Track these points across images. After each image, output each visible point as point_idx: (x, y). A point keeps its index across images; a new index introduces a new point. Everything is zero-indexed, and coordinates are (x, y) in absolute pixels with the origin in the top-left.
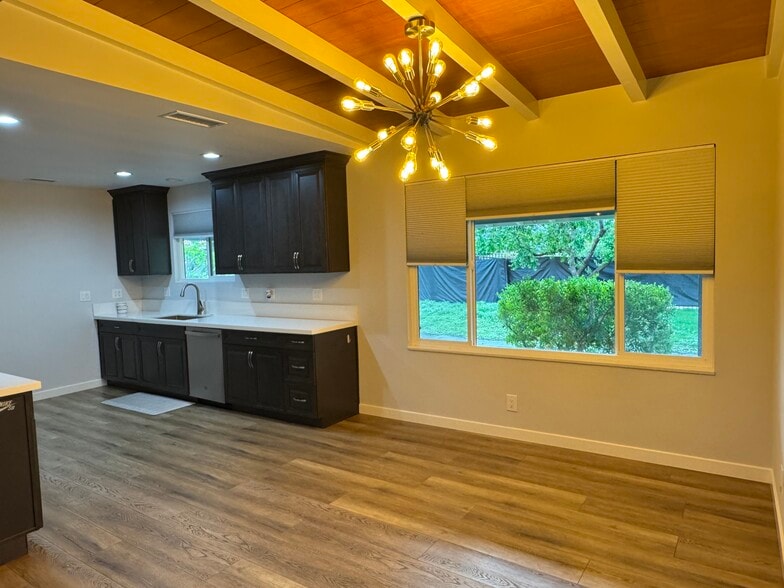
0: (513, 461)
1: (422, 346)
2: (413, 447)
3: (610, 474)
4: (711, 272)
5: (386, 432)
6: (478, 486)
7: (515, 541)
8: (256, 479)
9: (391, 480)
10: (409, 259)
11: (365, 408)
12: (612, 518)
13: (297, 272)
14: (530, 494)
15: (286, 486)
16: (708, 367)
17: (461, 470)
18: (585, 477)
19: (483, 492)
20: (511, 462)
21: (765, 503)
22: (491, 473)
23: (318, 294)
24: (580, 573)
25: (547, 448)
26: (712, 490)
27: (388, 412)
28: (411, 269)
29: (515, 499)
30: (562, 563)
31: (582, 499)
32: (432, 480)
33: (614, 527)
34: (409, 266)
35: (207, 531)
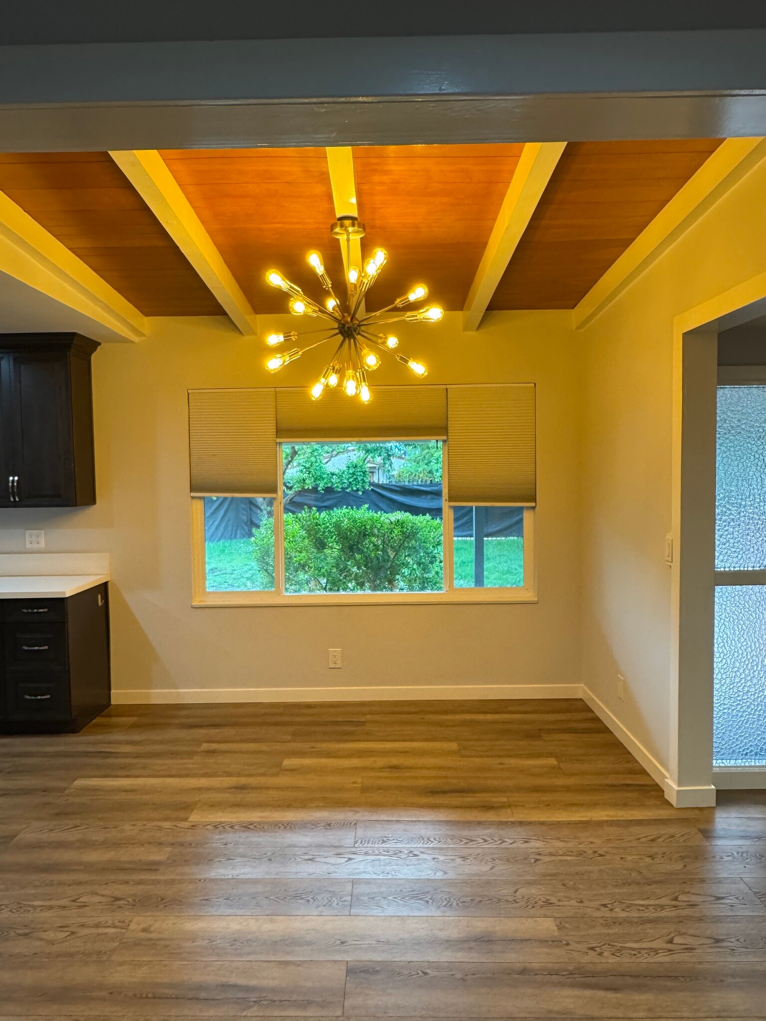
0: (358, 724)
1: (210, 602)
2: (229, 732)
3: (458, 717)
4: (533, 504)
5: (176, 721)
6: (344, 757)
7: (431, 800)
8: (38, 819)
9: (239, 775)
10: (192, 489)
11: (119, 695)
12: (492, 756)
13: (15, 505)
14: (405, 752)
15: (100, 816)
16: (530, 596)
17: (313, 744)
18: (439, 724)
19: (355, 762)
20: (357, 726)
21: (590, 715)
22: (346, 741)
23: (37, 538)
24: (509, 811)
25: (380, 703)
26: (548, 713)
27: (159, 695)
28: (195, 502)
29: (394, 761)
30: (487, 807)
31: (454, 746)
32: (287, 762)
33: (502, 764)
34: (193, 498)
35: (36, 903)
